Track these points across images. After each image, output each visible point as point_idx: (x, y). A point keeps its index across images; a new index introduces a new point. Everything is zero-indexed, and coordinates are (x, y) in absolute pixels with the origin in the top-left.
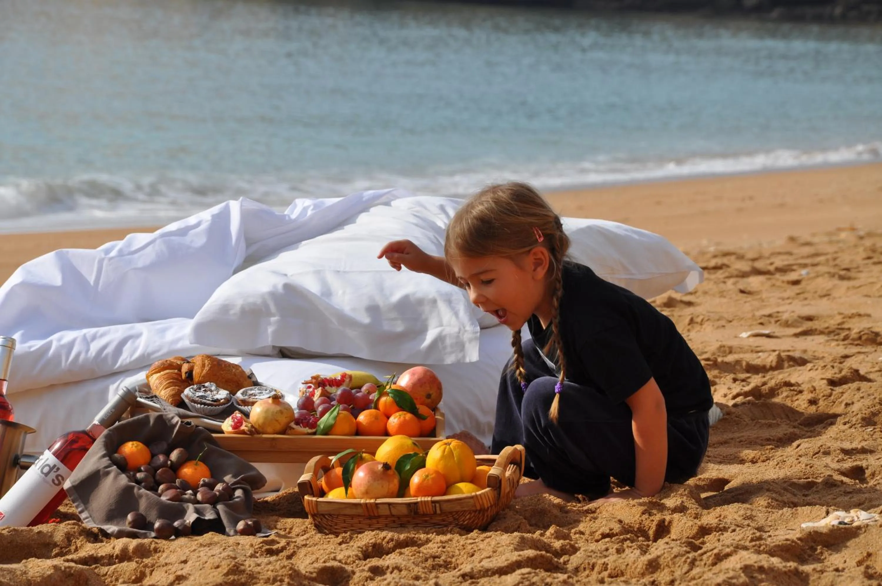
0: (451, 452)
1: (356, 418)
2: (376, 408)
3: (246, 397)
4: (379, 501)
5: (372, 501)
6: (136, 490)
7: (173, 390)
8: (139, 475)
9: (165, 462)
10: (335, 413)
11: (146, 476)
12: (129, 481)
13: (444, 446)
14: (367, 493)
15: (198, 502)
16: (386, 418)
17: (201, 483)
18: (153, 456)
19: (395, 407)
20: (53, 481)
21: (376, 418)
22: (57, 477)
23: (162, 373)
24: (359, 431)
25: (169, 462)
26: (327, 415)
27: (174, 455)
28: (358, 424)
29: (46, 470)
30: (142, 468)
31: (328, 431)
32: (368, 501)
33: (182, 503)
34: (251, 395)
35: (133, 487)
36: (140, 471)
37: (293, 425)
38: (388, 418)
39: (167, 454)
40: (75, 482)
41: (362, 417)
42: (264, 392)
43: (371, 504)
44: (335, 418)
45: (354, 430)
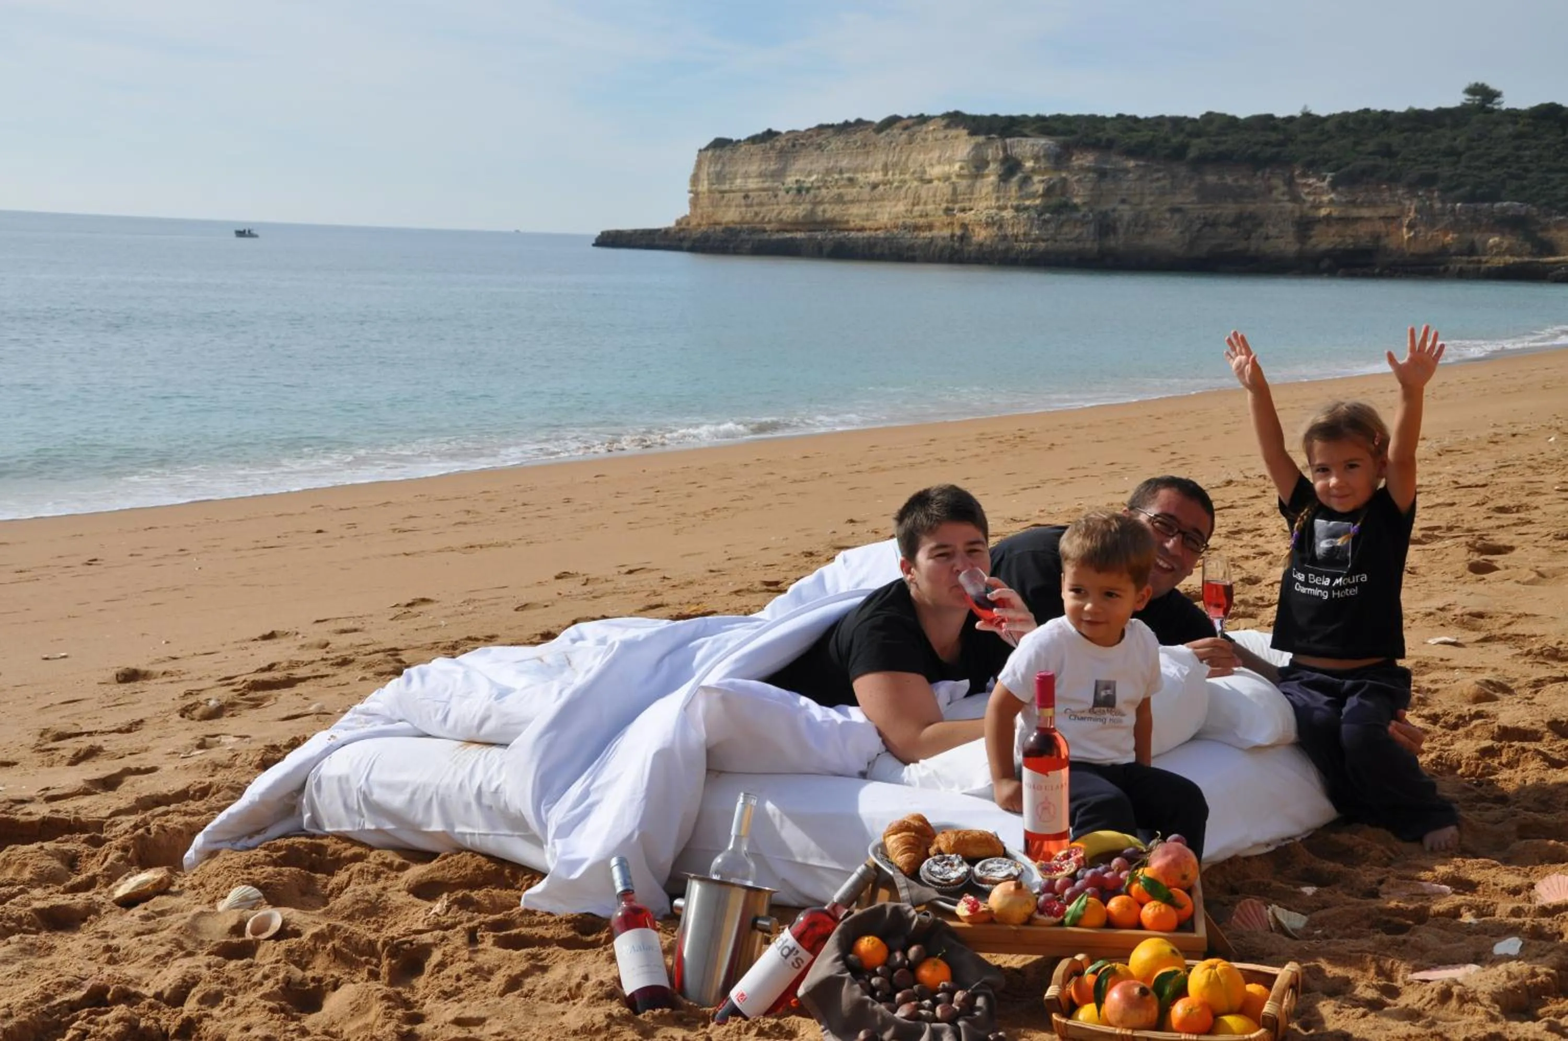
0: (1217, 977)
1: (1106, 904)
2: (1128, 893)
3: (984, 873)
4: (1137, 1034)
5: (1129, 1032)
6: (869, 1005)
7: (909, 857)
8: (875, 981)
9: (902, 961)
10: (1083, 902)
11: (882, 982)
12: (863, 994)
13: (1209, 970)
14: (1122, 1023)
15: (937, 1020)
16: (1139, 906)
17: (941, 986)
18: (891, 952)
19: (1148, 896)
20: (793, 964)
21: (1129, 907)
22: (797, 959)
23: (899, 835)
24: (1110, 923)
25: (907, 962)
26: (1074, 904)
27: (913, 951)
28: (1108, 913)
29: (786, 952)
30: (878, 970)
31: (1076, 922)
32: (1124, 1032)
33: (919, 1022)
34: (990, 870)
35: (866, 1002)
36: (876, 974)
37: (1037, 916)
38: (1142, 905)
39: (905, 952)
40: (808, 987)
41: (1114, 904)
42: (1003, 865)
43: (1127, 1036)
44: (1084, 908)
45: (1104, 921)
